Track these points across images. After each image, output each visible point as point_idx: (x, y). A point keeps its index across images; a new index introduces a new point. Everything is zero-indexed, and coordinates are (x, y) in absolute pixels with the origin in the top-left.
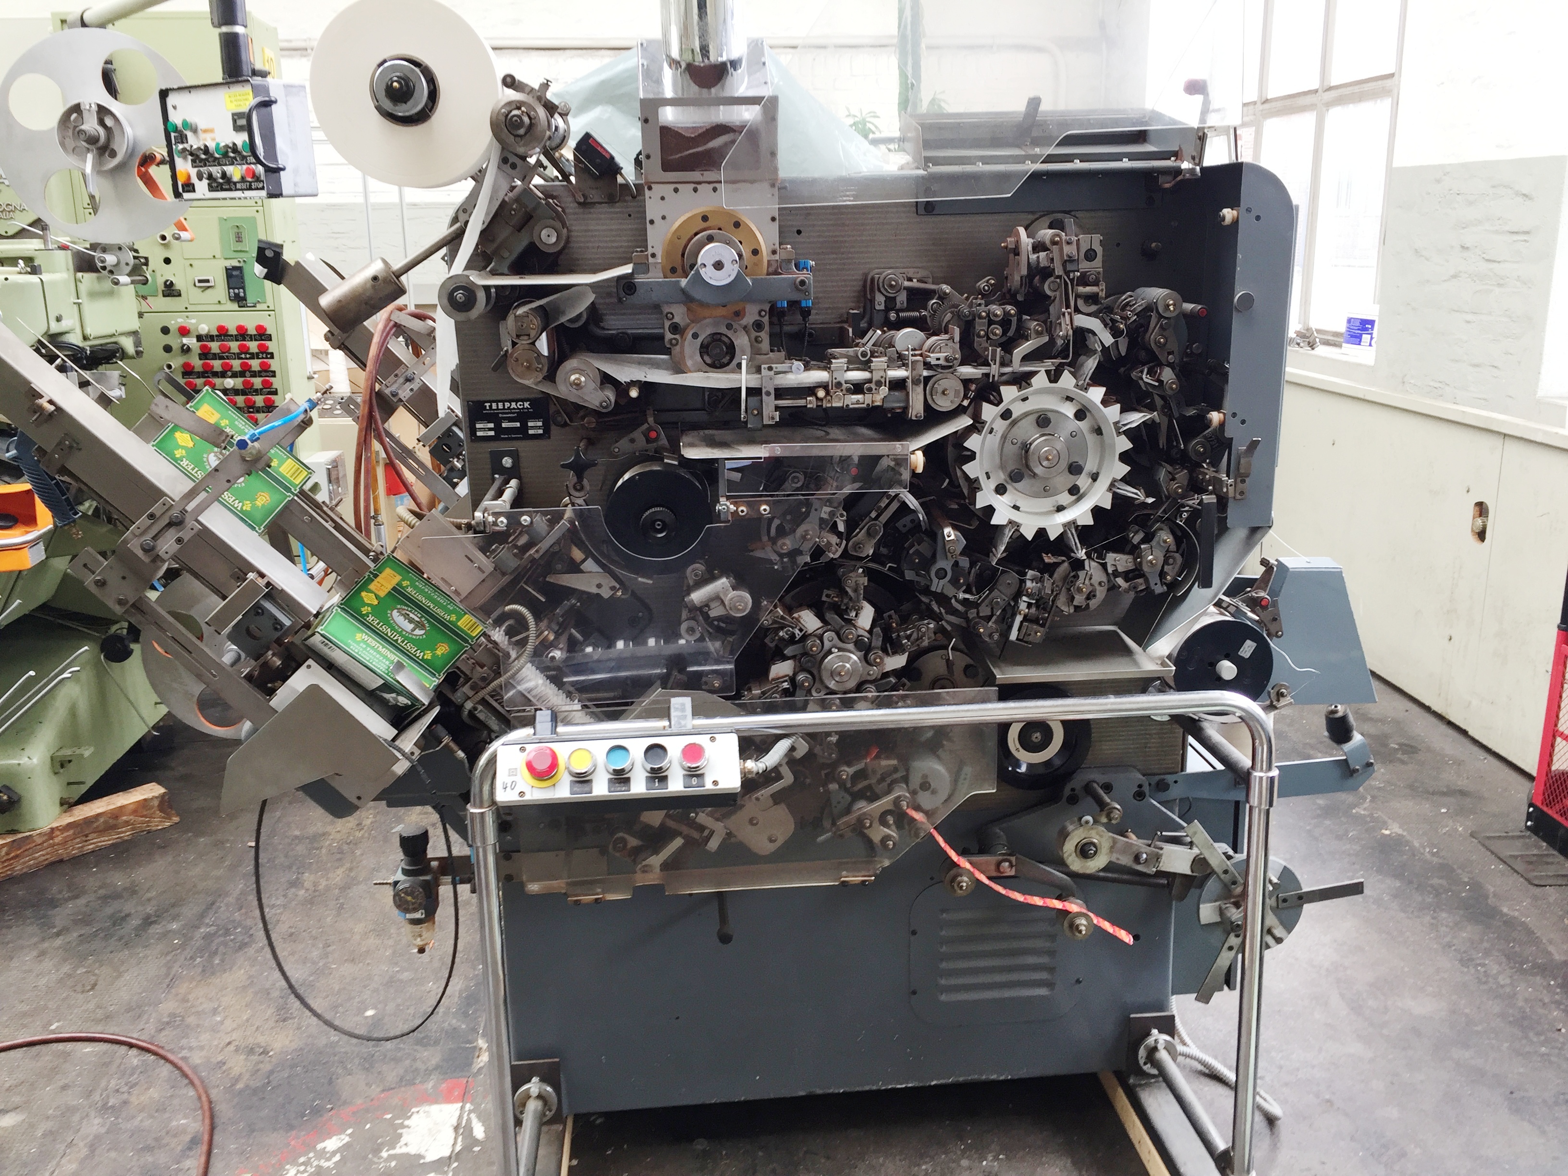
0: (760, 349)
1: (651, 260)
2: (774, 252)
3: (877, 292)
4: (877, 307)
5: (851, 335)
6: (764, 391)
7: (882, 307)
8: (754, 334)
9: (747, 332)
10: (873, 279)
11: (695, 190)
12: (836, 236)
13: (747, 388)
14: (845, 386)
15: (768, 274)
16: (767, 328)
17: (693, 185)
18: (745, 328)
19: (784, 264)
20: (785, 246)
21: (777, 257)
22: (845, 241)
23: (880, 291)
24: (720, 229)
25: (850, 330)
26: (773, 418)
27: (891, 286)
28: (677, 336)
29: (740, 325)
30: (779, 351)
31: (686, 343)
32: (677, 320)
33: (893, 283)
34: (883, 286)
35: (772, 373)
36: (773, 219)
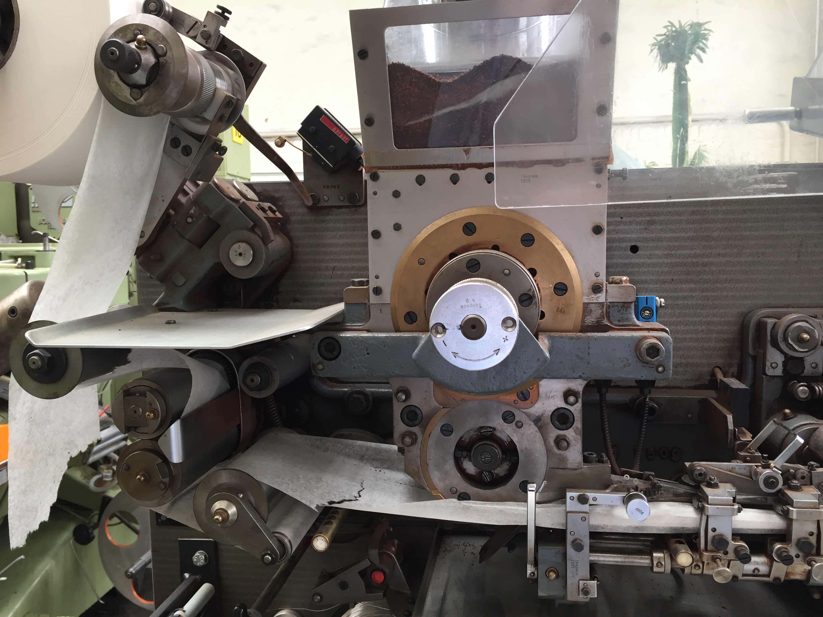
0: (563, 460)
1: (373, 299)
2: (597, 289)
3: (769, 347)
4: (770, 372)
5: (731, 426)
6: (570, 538)
7: (779, 372)
8: (554, 433)
9: (540, 428)
10: (761, 326)
11: (455, 179)
12: (696, 256)
13: (538, 529)
14: (733, 544)
15: (585, 329)
16: (578, 424)
17: (451, 172)
18: (537, 421)
19: (614, 313)
20: (617, 278)
21: (601, 298)
22: (712, 264)
23: (775, 345)
24: (496, 248)
25: (730, 418)
26: (586, 592)
27: (800, 341)
28: (416, 430)
29: (527, 415)
30: (600, 461)
31: (431, 442)
32: (415, 401)
33: (806, 336)
34: (785, 339)
35: (586, 508)
36: (597, 230)
